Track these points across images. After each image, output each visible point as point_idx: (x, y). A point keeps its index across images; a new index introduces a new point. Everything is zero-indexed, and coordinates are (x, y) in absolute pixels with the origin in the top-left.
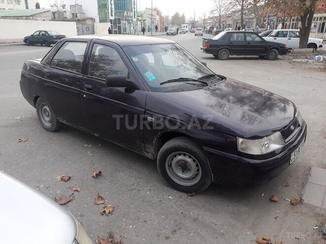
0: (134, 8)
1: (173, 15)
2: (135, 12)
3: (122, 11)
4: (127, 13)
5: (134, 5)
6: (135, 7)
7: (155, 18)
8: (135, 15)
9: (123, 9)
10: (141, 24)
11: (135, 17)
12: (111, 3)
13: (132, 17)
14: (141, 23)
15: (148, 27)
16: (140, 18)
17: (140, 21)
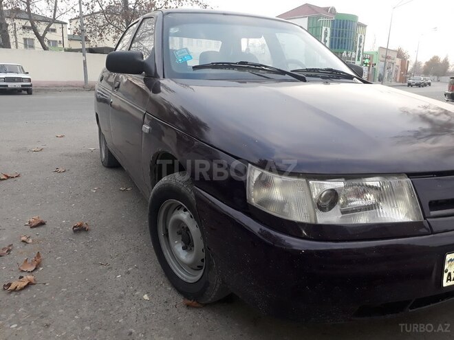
0: (360, 47)
1: (428, 60)
2: (359, 52)
3: (339, 50)
4: (347, 54)
5: (360, 42)
6: (362, 44)
7: (393, 61)
8: (359, 57)
9: (341, 48)
10: (369, 70)
11: (359, 60)
12: (325, 39)
13: (354, 59)
14: (369, 67)
15: (380, 74)
16: (367, 61)
17: (366, 64)
